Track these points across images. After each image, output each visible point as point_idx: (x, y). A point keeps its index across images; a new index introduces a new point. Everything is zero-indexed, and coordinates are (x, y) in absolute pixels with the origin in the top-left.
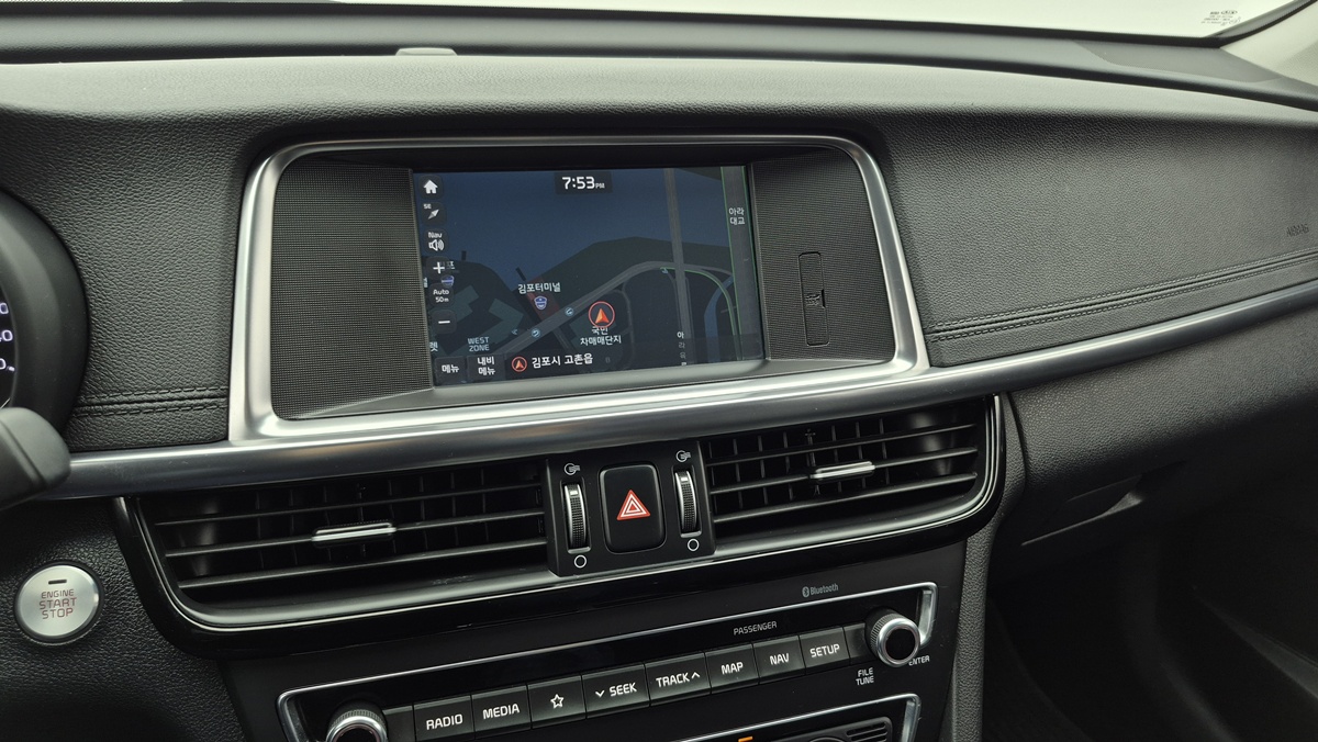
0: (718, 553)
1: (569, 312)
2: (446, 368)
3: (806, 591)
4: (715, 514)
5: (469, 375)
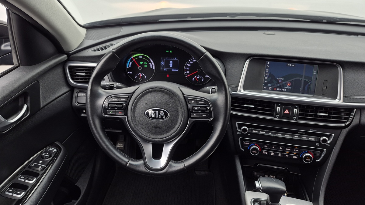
0: (298, 121)
1: (284, 83)
2: (265, 88)
3: (311, 130)
4: (299, 116)
5: (267, 89)
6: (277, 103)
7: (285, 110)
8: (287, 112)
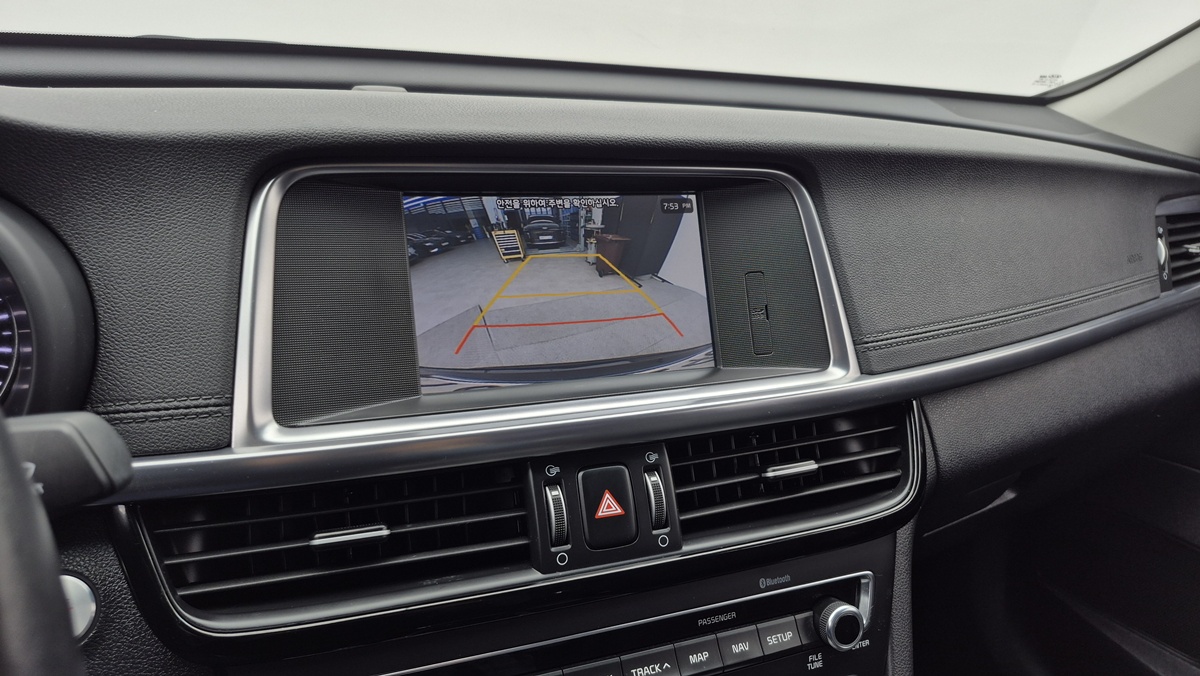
0: (685, 548)
4: (682, 511)
6: (539, 463)
7: (594, 503)
8: (609, 507)
